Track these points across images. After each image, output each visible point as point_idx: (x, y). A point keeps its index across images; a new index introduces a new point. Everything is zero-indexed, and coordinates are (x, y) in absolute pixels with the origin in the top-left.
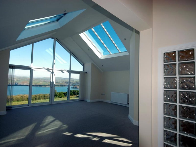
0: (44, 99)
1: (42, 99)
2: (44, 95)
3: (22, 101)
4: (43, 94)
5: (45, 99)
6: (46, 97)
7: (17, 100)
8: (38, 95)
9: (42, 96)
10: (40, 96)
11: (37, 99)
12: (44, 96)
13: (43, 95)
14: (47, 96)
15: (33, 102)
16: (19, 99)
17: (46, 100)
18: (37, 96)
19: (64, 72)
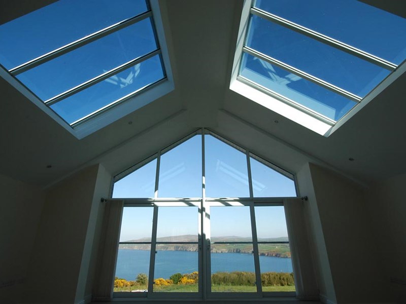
0: (279, 285)
1: (276, 284)
2: (279, 276)
3: (240, 285)
4: (276, 273)
5: (282, 285)
6: (283, 279)
7: (232, 283)
8: (267, 274)
9: (275, 278)
10: (271, 276)
11: (266, 283)
12: (280, 278)
13: (277, 275)
14: (285, 279)
15: (265, 289)
16: (234, 280)
17: (283, 287)
18: (266, 277)
19: (231, 206)
